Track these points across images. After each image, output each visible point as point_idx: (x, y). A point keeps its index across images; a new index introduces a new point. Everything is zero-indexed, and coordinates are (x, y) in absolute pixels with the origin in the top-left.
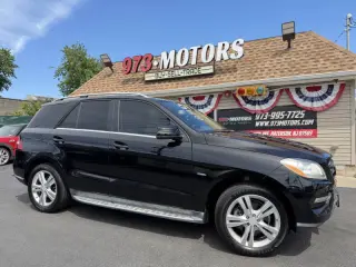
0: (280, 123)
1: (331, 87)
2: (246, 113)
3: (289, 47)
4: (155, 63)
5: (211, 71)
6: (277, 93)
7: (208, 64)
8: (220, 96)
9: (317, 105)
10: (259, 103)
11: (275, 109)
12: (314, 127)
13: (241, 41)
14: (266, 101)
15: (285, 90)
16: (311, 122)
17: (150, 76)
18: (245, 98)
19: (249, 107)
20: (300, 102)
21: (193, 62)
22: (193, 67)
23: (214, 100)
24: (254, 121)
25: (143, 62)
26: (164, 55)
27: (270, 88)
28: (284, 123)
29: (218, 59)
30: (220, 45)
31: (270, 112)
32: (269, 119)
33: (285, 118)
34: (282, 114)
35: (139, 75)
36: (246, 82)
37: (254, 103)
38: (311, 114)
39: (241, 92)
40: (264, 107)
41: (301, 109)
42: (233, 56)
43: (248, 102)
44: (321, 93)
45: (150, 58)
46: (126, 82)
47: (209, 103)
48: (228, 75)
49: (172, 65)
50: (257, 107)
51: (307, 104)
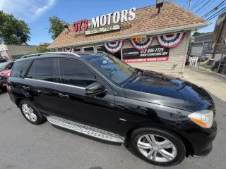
0: (151, 54)
1: (178, 35)
2: (136, 50)
3: (159, 12)
4: (89, 25)
5: (119, 28)
6: (151, 39)
7: (117, 24)
8: (123, 42)
9: (171, 44)
10: (142, 45)
11: (150, 47)
12: (167, 55)
13: (134, 9)
14: (146, 44)
15: (155, 37)
16: (166, 53)
17: (88, 33)
18: (136, 43)
19: (138, 47)
20: (162, 43)
21: (109, 23)
22: (109, 26)
23: (121, 44)
24: (139, 54)
25: (83, 24)
26: (93, 19)
27: (148, 36)
28: (153, 54)
29: (122, 21)
30: (123, 12)
31: (147, 49)
32: (146, 53)
33: (154, 52)
34: (152, 50)
35: (82, 32)
36: (136, 34)
37: (140, 45)
38: (167, 49)
39: (134, 39)
40: (145, 47)
41: (162, 47)
42: (130, 19)
43: (137, 44)
44: (173, 38)
45: (86, 22)
46: (76, 36)
47: (118, 45)
48: (127, 30)
49: (98, 26)
50: (142, 47)
51: (166, 44)
